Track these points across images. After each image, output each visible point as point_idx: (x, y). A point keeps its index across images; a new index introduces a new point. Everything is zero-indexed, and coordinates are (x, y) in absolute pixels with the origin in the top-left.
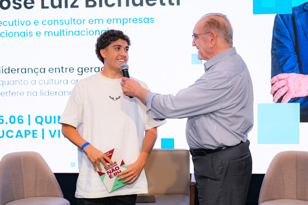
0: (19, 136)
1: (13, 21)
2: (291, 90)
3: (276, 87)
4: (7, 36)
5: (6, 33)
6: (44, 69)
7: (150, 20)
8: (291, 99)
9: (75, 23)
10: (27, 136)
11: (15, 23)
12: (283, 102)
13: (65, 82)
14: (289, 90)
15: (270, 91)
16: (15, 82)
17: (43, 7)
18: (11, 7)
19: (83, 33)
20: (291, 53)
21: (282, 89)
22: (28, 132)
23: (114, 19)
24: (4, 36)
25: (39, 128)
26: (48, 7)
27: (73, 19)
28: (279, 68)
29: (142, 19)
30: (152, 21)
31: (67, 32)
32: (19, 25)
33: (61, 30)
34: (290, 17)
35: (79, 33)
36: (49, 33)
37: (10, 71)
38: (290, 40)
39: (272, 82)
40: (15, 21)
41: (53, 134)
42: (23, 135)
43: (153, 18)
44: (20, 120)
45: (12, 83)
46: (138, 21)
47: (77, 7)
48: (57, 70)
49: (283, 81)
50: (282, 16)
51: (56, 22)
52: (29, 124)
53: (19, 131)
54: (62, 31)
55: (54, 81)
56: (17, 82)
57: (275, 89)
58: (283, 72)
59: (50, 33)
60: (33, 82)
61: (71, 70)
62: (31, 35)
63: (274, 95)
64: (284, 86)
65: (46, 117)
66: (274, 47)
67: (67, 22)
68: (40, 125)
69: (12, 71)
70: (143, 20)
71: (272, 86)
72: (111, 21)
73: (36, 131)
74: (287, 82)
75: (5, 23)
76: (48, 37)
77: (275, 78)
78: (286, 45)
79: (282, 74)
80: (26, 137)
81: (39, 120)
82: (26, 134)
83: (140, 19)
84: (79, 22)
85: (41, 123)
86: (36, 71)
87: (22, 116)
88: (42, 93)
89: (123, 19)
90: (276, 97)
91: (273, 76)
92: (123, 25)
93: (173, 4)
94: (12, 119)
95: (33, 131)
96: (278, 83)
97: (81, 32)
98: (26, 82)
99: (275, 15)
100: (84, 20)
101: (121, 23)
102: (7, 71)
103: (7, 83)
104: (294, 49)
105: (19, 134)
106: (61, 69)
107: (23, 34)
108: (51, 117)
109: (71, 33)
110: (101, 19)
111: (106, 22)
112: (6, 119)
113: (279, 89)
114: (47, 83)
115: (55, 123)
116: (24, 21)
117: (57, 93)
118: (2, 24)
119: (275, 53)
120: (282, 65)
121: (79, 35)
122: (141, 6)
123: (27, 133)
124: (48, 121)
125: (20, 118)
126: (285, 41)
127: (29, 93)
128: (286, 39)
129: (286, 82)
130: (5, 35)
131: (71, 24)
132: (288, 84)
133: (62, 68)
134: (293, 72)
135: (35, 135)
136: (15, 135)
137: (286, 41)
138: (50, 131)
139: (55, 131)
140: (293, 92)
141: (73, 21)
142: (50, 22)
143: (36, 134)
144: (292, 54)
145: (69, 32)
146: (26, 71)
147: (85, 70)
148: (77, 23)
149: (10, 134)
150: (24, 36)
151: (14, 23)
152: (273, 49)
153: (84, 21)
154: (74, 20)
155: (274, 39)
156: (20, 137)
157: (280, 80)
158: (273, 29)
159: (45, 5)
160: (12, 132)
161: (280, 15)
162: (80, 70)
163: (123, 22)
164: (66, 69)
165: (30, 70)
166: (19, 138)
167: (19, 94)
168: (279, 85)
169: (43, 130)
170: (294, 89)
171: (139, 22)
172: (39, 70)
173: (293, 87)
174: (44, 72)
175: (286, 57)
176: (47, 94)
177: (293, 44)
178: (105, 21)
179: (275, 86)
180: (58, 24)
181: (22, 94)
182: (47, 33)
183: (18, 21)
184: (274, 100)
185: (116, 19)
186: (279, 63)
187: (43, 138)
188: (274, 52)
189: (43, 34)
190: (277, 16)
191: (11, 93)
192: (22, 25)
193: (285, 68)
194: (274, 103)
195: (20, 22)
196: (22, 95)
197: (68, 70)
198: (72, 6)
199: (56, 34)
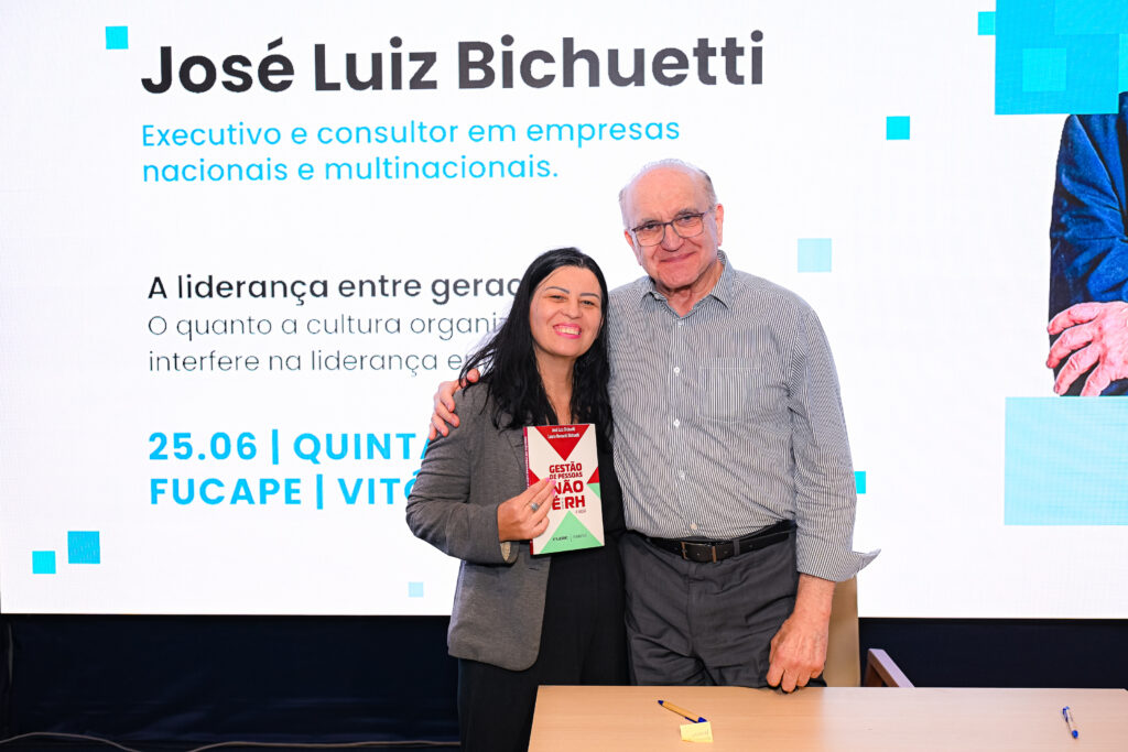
0: (242, 498)
1: (222, 130)
2: (1111, 356)
3: (1066, 345)
4: (202, 179)
5: (202, 167)
6: (325, 284)
7: (665, 131)
8: (1112, 382)
9: (424, 138)
10: (268, 497)
11: (229, 134)
12: (1084, 395)
13: (393, 326)
14: (1105, 355)
15: (1046, 358)
16: (228, 326)
17: (321, 84)
18: (218, 84)
19: (451, 170)
20: (1114, 237)
21: (1085, 352)
22: (269, 487)
23: (549, 127)
24: (194, 178)
25: (305, 472)
26: (336, 87)
27: (417, 125)
28: (1074, 285)
29: (639, 126)
30: (673, 134)
31: (397, 164)
32: (242, 142)
33: (378, 159)
34: (1112, 124)
35: (439, 170)
36: (339, 167)
37: (216, 289)
38: (1112, 198)
39: (1053, 329)
40: (231, 129)
41: (350, 492)
42: (256, 495)
43: (676, 125)
44: (246, 448)
45: (220, 327)
46: (628, 132)
47: (432, 85)
48: (367, 287)
49: (1087, 325)
50: (1084, 119)
51: (363, 134)
52: (276, 461)
53: (242, 483)
54: (382, 161)
55: (354, 324)
56: (237, 326)
57: (1062, 352)
58: (1088, 298)
59: (345, 170)
60: (289, 327)
61: (412, 288)
62: (281, 175)
63: (1056, 371)
64: (1088, 343)
65: (329, 437)
66: (1060, 217)
67: (399, 136)
68: (310, 461)
69: (219, 289)
70: (643, 130)
71: (1051, 344)
72: (541, 132)
73: (298, 481)
74: (1100, 329)
75: (199, 137)
76: (338, 180)
77: (1062, 317)
78: (1097, 211)
79: (1083, 304)
80: (263, 501)
81: (307, 447)
82: (264, 494)
83: (635, 127)
84: (438, 134)
85: (313, 457)
86: (299, 289)
87: (253, 433)
88: (318, 362)
89: (580, 127)
90: (1063, 376)
91: (1054, 310)
92: (580, 146)
93: (738, 80)
94: (221, 444)
95: (289, 482)
96: (1072, 334)
97: (444, 167)
98: (265, 327)
99: (1066, 116)
100: (452, 128)
101: (572, 139)
102: (204, 289)
103: (202, 328)
104: (1122, 226)
105: (242, 492)
106: (381, 286)
107: (255, 172)
108: (345, 437)
109: (411, 169)
110: (510, 126)
111: (526, 134)
112: (200, 444)
113: (1073, 352)
114: (331, 328)
115: (358, 456)
116: (260, 130)
117: (366, 361)
118: (189, 140)
119: (1062, 239)
120: (1086, 278)
121: (437, 175)
122: (636, 85)
123: (267, 487)
124: (337, 449)
125: (246, 440)
126: (1096, 202)
127: (276, 362)
128: (1097, 194)
129: (1096, 331)
130: (197, 173)
131: (413, 140)
132: (1102, 337)
133: (383, 281)
134: (1121, 299)
135: (294, 496)
136: (229, 495)
137: (1098, 199)
138: (342, 482)
139: (359, 482)
140: (1119, 362)
141: (417, 131)
142: (344, 135)
143: (297, 491)
144: (1117, 239)
145: (406, 165)
146: (263, 289)
147: (455, 287)
148: (432, 137)
149: (212, 491)
150: (261, 177)
151: (227, 134)
152: (1057, 227)
153: (455, 131)
154: (422, 127)
155: (1060, 192)
156: (246, 501)
157: (1076, 324)
158: (1058, 161)
159: (329, 79)
160: (220, 484)
161: (1079, 116)
162: (440, 288)
163: (580, 136)
164: (395, 283)
165: (279, 288)
166: (242, 503)
167: (241, 362)
168: (1074, 338)
169: (320, 478)
170: (1120, 352)
171: (631, 136)
172: (307, 289)
173: (1119, 348)
174: (325, 293)
175: (1098, 250)
176: (332, 363)
177: (1122, 211)
178: (521, 133)
179: (1061, 343)
180: (369, 141)
181: (251, 363)
182: (333, 170)
183: (241, 130)
184: (1057, 388)
185: (557, 126)
186: (1076, 269)
187: (320, 506)
188: (1060, 234)
189: (320, 171)
190: (1069, 122)
191: (216, 361)
192: (254, 142)
193: (1093, 286)
194: (1058, 396)
195: (246, 134)
196: (253, 366)
197: (400, 287)
198: (417, 83)
199: (364, 172)
